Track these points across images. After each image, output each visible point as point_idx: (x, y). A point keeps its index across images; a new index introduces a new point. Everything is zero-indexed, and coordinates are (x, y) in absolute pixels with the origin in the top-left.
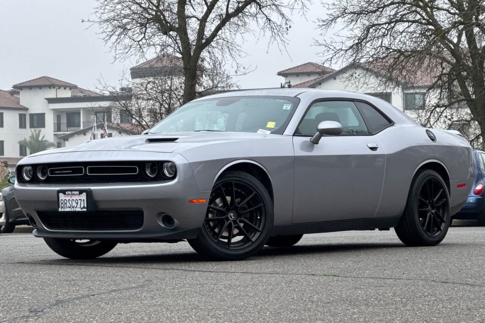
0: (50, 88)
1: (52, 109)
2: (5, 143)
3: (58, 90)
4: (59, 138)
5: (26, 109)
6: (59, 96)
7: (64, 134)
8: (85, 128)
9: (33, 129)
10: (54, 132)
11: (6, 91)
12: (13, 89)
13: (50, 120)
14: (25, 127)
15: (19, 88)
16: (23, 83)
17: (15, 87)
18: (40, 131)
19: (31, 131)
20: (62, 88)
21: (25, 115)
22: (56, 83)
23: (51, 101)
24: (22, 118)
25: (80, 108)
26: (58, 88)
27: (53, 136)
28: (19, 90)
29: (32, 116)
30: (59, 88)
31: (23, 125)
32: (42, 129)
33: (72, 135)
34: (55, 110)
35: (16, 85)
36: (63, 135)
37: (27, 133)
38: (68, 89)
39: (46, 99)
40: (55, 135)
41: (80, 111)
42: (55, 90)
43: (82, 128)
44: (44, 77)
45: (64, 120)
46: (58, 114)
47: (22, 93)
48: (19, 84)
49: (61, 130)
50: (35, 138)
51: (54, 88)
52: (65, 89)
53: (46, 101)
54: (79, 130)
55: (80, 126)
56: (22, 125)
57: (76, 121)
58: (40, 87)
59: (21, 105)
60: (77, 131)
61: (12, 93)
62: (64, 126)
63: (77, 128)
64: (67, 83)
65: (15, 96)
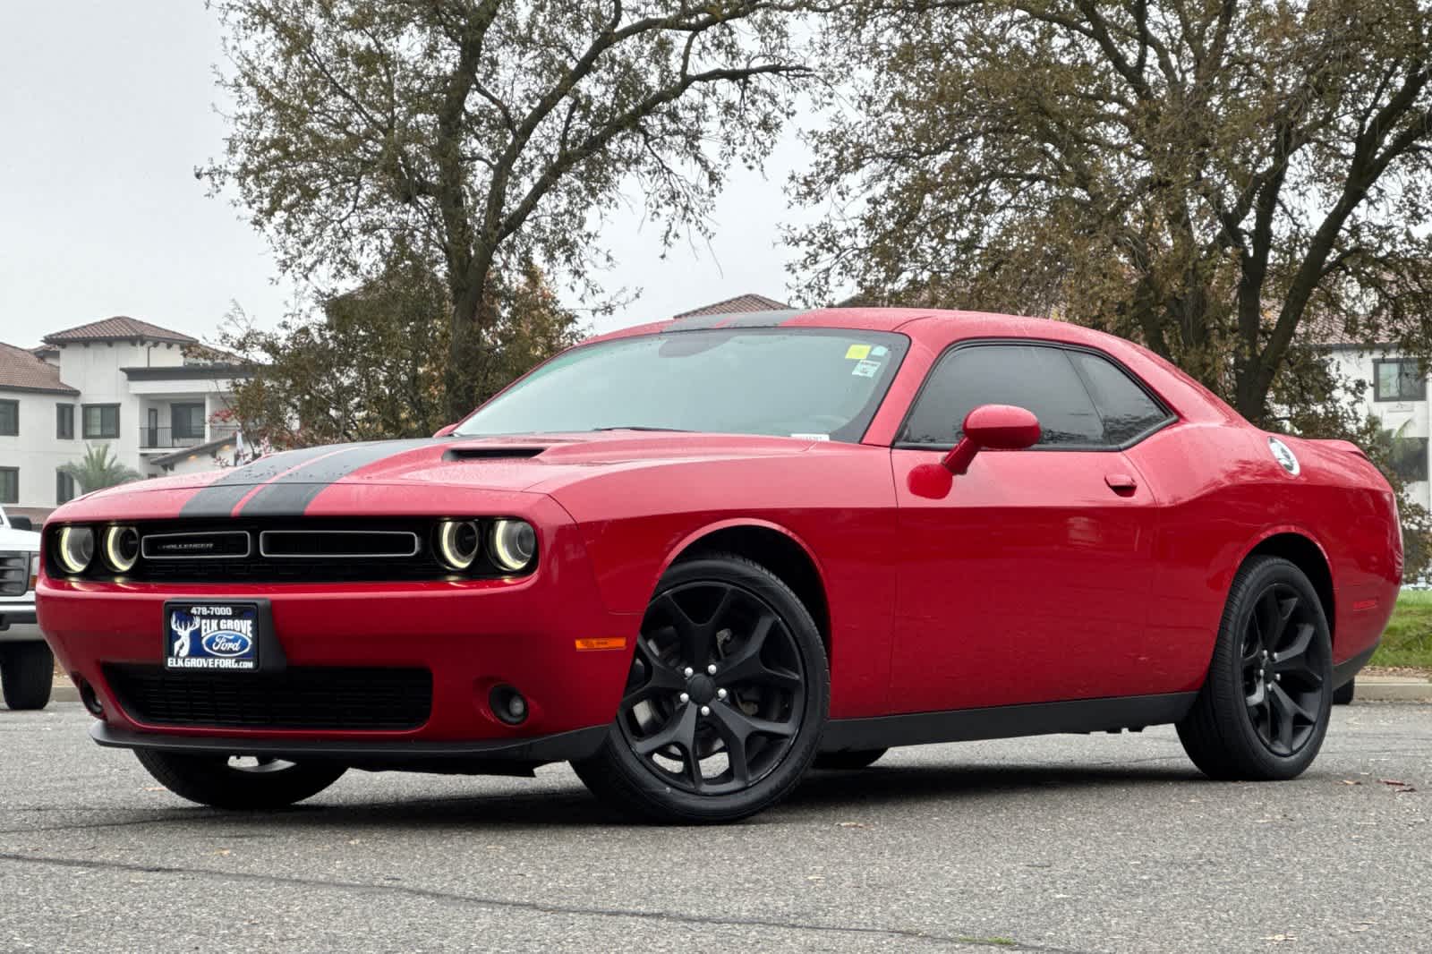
0: (134, 344)
1: (137, 395)
2: (21, 474)
3: (152, 348)
4: (153, 463)
5: (75, 394)
6: (154, 364)
7: (163, 454)
8: (215, 441)
9: (89, 441)
10: (141, 448)
11: (29, 351)
12: (43, 344)
13: (132, 421)
14: (71, 436)
15: (58, 343)
16: (68, 331)
17: (48, 340)
18: (107, 447)
19: (87, 445)
20: (163, 346)
21: (71, 407)
22: (148, 333)
23: (134, 374)
24: (65, 414)
25: (204, 394)
26: (151, 343)
27: (138, 458)
28: (57, 348)
29: (87, 408)
30: (156, 344)
31: (67, 431)
32: (113, 442)
33: (182, 457)
34: (144, 398)
35: (51, 336)
36: (160, 457)
37: (77, 451)
38: (176, 348)
39: (123, 370)
40: (143, 455)
41: (204, 400)
42: (144, 348)
43: (208, 440)
44: (119, 318)
45: (165, 422)
46: (152, 406)
47: (64, 353)
48: (59, 334)
49: (156, 443)
50: (96, 462)
51: (143, 343)
52: (169, 346)
53: (125, 375)
54: (201, 445)
55: (203, 436)
56: (65, 431)
57: (195, 423)
58: (110, 342)
59: (62, 384)
60: (195, 447)
61: (41, 355)
62: (165, 435)
63: (196, 440)
64: (174, 333)
65: (49, 361)
